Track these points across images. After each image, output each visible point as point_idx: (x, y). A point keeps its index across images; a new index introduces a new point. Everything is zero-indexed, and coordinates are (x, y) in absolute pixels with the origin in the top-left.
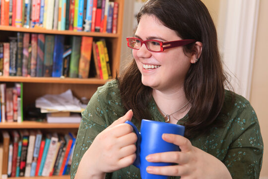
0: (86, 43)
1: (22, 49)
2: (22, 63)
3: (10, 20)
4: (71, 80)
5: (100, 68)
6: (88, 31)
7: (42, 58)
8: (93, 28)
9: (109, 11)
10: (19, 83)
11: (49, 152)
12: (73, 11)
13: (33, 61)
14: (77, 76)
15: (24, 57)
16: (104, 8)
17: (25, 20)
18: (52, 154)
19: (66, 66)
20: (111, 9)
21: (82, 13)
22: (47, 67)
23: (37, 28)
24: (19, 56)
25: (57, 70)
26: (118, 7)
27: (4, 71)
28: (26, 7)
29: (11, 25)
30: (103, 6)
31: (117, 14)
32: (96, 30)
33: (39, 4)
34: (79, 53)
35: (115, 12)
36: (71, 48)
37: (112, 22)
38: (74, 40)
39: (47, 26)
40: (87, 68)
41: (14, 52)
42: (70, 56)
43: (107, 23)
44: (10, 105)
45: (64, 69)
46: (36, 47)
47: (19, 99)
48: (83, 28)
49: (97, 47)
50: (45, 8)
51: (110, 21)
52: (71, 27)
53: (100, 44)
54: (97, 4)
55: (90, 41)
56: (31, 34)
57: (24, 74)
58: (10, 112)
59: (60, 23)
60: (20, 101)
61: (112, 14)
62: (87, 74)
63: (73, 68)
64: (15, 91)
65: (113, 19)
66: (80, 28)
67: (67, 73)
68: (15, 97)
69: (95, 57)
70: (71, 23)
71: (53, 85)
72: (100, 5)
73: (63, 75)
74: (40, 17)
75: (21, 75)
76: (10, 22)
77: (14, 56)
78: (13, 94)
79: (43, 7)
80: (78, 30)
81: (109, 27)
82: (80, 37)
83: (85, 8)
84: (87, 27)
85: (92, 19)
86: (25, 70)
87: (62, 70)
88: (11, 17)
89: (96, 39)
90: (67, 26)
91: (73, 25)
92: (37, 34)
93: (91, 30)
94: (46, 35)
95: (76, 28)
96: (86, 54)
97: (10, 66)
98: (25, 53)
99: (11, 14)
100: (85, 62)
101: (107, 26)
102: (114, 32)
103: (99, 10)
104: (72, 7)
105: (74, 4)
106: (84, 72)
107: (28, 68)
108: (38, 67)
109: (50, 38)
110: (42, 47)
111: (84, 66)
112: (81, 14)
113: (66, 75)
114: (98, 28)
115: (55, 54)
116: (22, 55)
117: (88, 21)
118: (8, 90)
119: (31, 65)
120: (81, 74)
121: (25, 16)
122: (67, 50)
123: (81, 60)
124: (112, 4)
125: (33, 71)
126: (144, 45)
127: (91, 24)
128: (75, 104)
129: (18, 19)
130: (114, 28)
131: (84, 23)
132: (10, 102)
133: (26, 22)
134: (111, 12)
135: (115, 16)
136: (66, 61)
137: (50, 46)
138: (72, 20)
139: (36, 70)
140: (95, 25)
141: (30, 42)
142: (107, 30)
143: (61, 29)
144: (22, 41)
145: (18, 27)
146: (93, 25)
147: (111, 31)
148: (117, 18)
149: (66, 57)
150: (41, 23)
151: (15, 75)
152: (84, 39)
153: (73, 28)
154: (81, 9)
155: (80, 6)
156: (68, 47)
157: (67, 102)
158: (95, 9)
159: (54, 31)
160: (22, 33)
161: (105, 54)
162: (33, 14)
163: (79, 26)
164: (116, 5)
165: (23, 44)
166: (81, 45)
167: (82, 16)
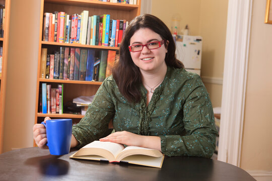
0: (111, 55)
1: (64, 59)
2: (63, 69)
3: (55, 37)
4: (100, 82)
6: (112, 46)
7: (78, 66)
8: (116, 44)
10: (60, 84)
12: (102, 31)
13: (71, 68)
15: (65, 65)
17: (66, 38)
19: (96, 73)
21: (108, 32)
22: (81, 73)
23: (75, 44)
24: (61, 64)
25: (89, 75)
27: (50, 75)
28: (67, 28)
29: (56, 41)
30: (124, 28)
32: (118, 46)
33: (77, 26)
34: (106, 63)
36: (100, 59)
38: (102, 53)
39: (82, 42)
41: (58, 61)
42: (99, 65)
44: (54, 101)
45: (95, 75)
46: (74, 58)
47: (60, 96)
48: (109, 44)
50: (81, 29)
52: (100, 43)
55: (114, 54)
56: (70, 47)
57: (64, 78)
58: (53, 106)
59: (91, 40)
60: (61, 98)
63: (101, 74)
64: (58, 90)
66: (107, 44)
67: (96, 78)
68: (57, 94)
71: (87, 85)
72: (121, 27)
73: (94, 79)
74: (77, 36)
75: (63, 79)
76: (55, 39)
77: (58, 64)
78: (56, 92)
79: (79, 28)
80: (105, 45)
82: (107, 50)
83: (110, 29)
84: (112, 43)
85: (115, 38)
86: (65, 75)
87: (93, 75)
88: (56, 35)
90: (97, 43)
91: (101, 41)
92: (75, 47)
94: (81, 48)
96: (111, 64)
97: (54, 71)
98: (66, 62)
99: (56, 33)
103: (120, 31)
104: (101, 28)
105: (102, 26)
107: (68, 73)
108: (75, 73)
109: (84, 51)
110: (78, 58)
111: (109, 73)
115: (88, 63)
116: (63, 63)
117: (112, 39)
118: (52, 89)
119: (69, 71)
121: (67, 35)
122: (96, 61)
123: (107, 68)
125: (71, 75)
129: (61, 36)
131: (110, 40)
132: (54, 99)
133: (67, 39)
136: (96, 69)
137: (84, 57)
138: (101, 38)
139: (73, 74)
140: (118, 42)
141: (69, 54)
143: (92, 44)
144: (63, 53)
145: (60, 42)
146: (116, 42)
149: (96, 66)
150: (78, 40)
151: (58, 78)
152: (110, 51)
153: (102, 44)
154: (108, 30)
155: (106, 28)
156: (97, 58)
158: (117, 30)
159: (88, 46)
160: (64, 47)
162: (72, 34)
163: (106, 42)
165: (64, 56)
166: (107, 57)
167: (108, 35)
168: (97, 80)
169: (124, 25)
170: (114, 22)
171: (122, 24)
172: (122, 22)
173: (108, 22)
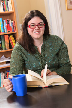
11: (2, 78)
14: (6, 49)
16: (10, 24)
18: (3, 79)
20: (12, 23)
26: (15, 22)
31: (15, 25)
32: (9, 32)
34: (5, 41)
35: (14, 24)
36: (1, 40)
38: (2, 37)
40: (9, 46)
42: (1, 43)
49: (10, 38)
51: (13, 28)
54: (7, 23)
55: (7, 36)
63: (3, 47)
65: (14, 27)
66: (3, 32)
69: (10, 41)
81: (13, 30)
83: (3, 25)
84: (6, 31)
89: (9, 35)
96: (7, 41)
102: (15, 31)
106: (8, 47)
111: (7, 45)
112: (2, 27)
117: (5, 29)
120: (6, 48)
123: (6, 43)
124: (12, 22)
130: (15, 30)
131: (4, 30)
134: (12, 25)
135: (14, 26)
140: (8, 30)
147: (14, 31)
152: (5, 35)
155: (1, 25)
157: (4, 59)
158: (7, 25)
161: (14, 39)
166: (5, 38)
168: (2, 50)
170: (4, 21)
171: (8, 22)
172: (8, 20)
173: (2, 22)
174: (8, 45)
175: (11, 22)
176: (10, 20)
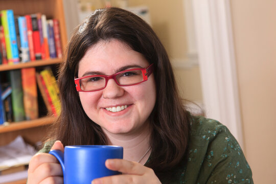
0: (27, 76)
4: (18, 125)
5: (51, 103)
6: (27, 62)
8: (33, 56)
9: (49, 32)
12: (4, 40)
14: (25, 119)
16: (42, 29)
19: (8, 109)
20: (51, 29)
21: (15, 40)
26: (59, 25)
30: (40, 27)
31: (60, 33)
32: (37, 58)
34: (22, 90)
35: (56, 31)
36: (10, 86)
37: (55, 45)
38: (13, 77)
40: (35, 107)
42: (10, 96)
43: (49, 46)
45: (7, 113)
48: (20, 59)
49: (42, 79)
51: (52, 43)
52: (5, 60)
53: (45, 74)
54: (32, 26)
55: (32, 72)
61: (52, 35)
62: (36, 114)
63: (17, 109)
65: (55, 40)
66: (17, 59)
67: (10, 117)
70: (4, 55)
72: (35, 27)
73: (7, 120)
80: (14, 61)
81: (53, 51)
82: (18, 71)
83: (18, 34)
84: (25, 56)
85: (29, 45)
87: (3, 115)
89: (39, 69)
91: (6, 57)
93: (30, 59)
95: (12, 61)
96: (30, 90)
100: (31, 99)
101: (49, 50)
102: (60, 55)
103: (36, 33)
104: (1, 36)
105: (3, 32)
106: (32, 112)
111: (30, 105)
112: (14, 42)
113: (9, 120)
114: (38, 54)
117: (24, 50)
120: (28, 115)
122: (4, 89)
123: (26, 98)
124: (51, 22)
126: (111, 82)
127: (29, 53)
128: (28, 154)
130: (59, 52)
131: (20, 52)
134: (51, 33)
135: (57, 37)
136: (7, 103)
138: (4, 53)
140: (35, 52)
142: (51, 55)
146: (32, 53)
147: (56, 55)
148: (60, 38)
149: (6, 99)
152: (24, 72)
153: (7, 61)
154: (14, 36)
155: (11, 33)
156: (6, 85)
157: (19, 153)
158: (30, 33)
161: (53, 85)
163: (14, 57)
164: (56, 23)
166: (21, 81)
167: (15, 44)
168: (12, 121)
169: (39, 22)
170: (22, 21)
171: (34, 22)
172: (35, 19)
173: (12, 22)
174: (32, 104)
175: (45, 23)
176: (44, 18)
